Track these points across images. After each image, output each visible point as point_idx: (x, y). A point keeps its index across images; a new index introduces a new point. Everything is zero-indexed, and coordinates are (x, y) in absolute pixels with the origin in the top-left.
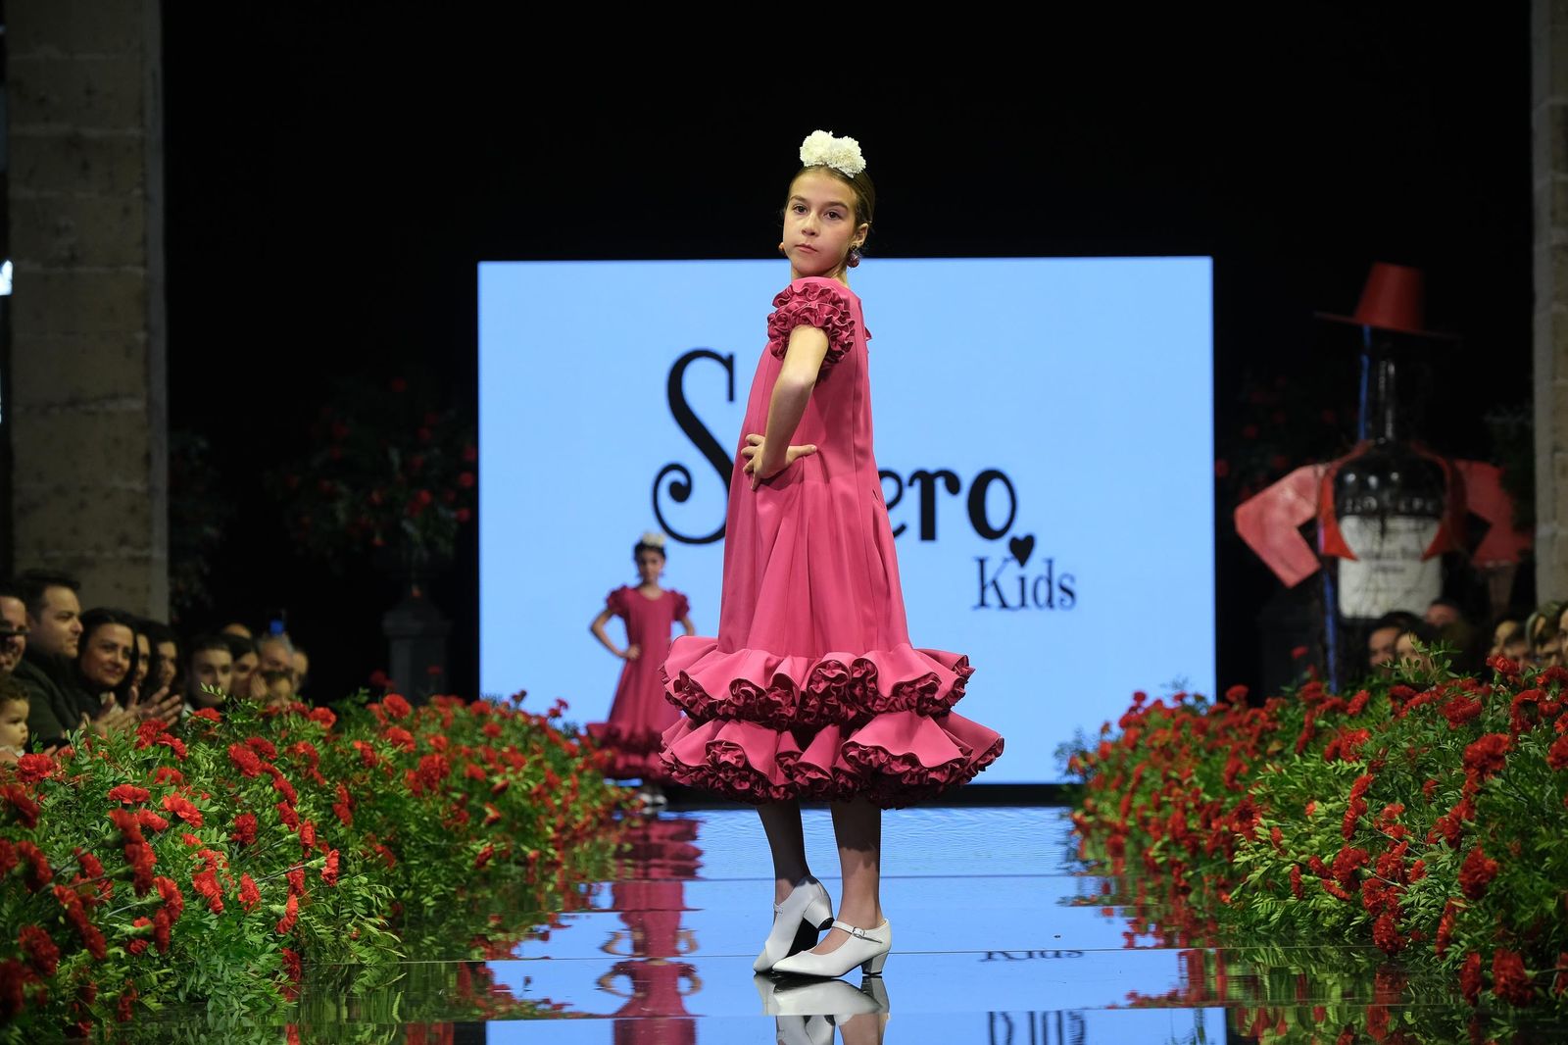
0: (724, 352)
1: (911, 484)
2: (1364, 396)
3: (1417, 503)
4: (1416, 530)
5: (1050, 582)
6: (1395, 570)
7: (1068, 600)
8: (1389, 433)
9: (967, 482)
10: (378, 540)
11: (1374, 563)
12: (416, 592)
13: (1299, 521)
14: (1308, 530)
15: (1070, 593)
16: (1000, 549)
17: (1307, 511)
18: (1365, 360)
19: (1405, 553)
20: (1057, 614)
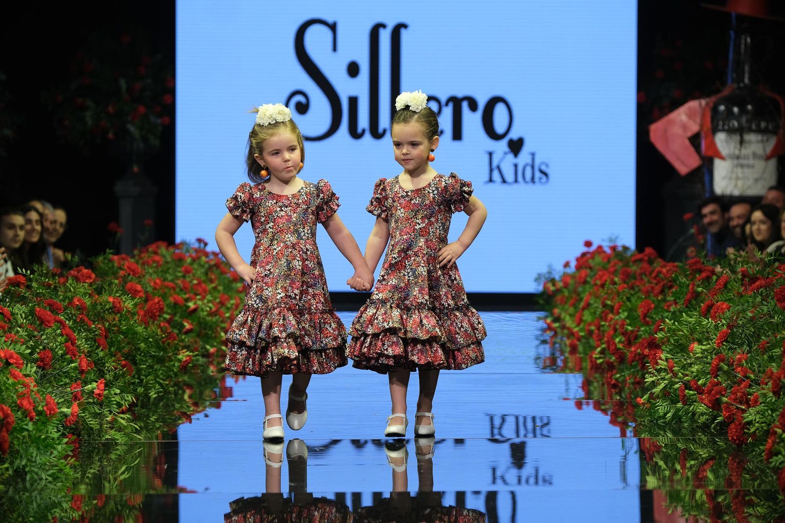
0: (330, 20)
1: (447, 105)
2: (731, 56)
3: (763, 125)
4: (762, 141)
5: (533, 167)
6: (748, 166)
7: (544, 179)
8: (746, 80)
9: (482, 103)
10: (111, 135)
11: (736, 162)
12: (136, 169)
13: (689, 134)
14: (695, 140)
15: (546, 174)
16: (502, 146)
17: (694, 128)
18: (732, 33)
19: (755, 155)
20: (537, 188)
